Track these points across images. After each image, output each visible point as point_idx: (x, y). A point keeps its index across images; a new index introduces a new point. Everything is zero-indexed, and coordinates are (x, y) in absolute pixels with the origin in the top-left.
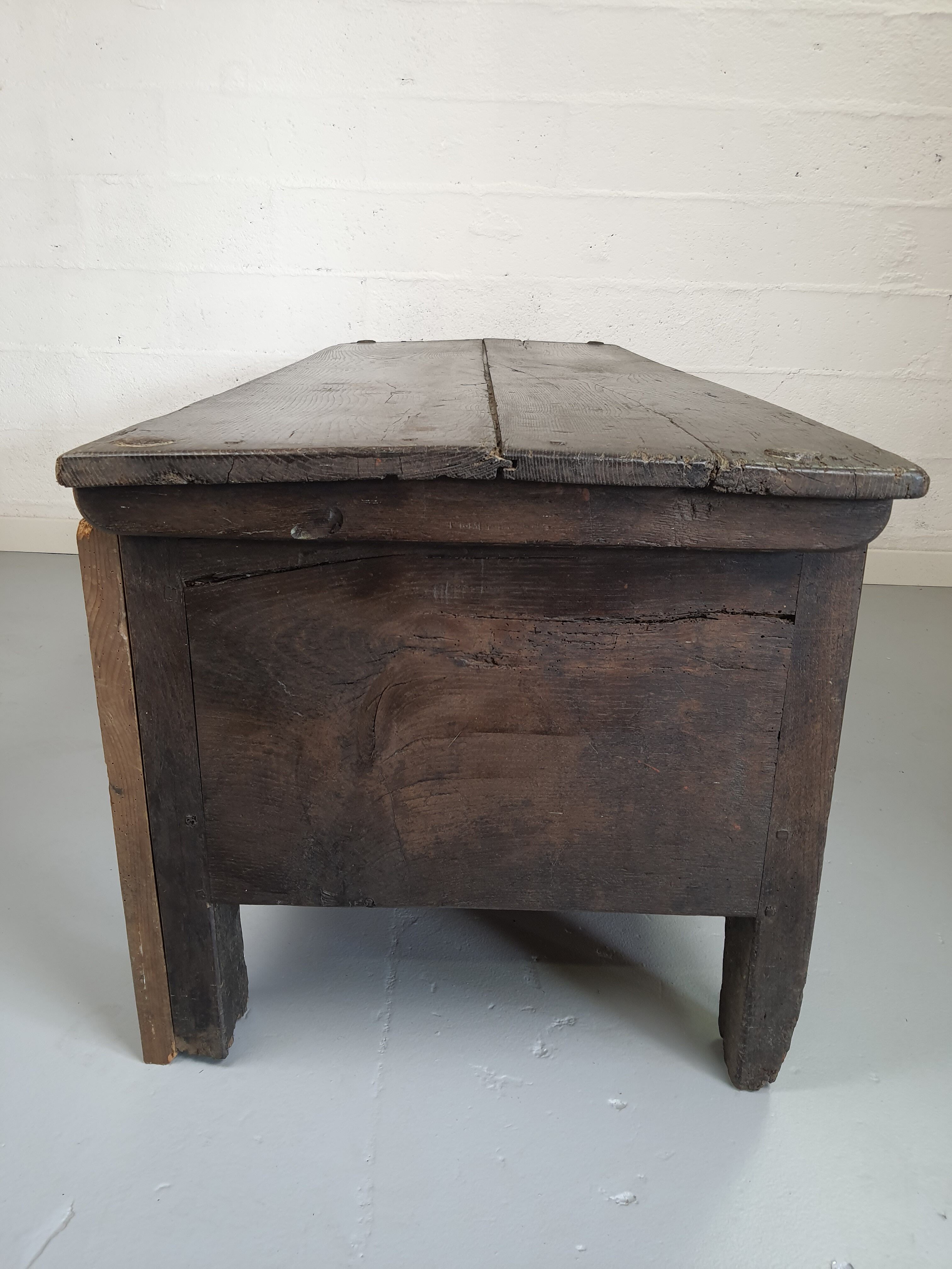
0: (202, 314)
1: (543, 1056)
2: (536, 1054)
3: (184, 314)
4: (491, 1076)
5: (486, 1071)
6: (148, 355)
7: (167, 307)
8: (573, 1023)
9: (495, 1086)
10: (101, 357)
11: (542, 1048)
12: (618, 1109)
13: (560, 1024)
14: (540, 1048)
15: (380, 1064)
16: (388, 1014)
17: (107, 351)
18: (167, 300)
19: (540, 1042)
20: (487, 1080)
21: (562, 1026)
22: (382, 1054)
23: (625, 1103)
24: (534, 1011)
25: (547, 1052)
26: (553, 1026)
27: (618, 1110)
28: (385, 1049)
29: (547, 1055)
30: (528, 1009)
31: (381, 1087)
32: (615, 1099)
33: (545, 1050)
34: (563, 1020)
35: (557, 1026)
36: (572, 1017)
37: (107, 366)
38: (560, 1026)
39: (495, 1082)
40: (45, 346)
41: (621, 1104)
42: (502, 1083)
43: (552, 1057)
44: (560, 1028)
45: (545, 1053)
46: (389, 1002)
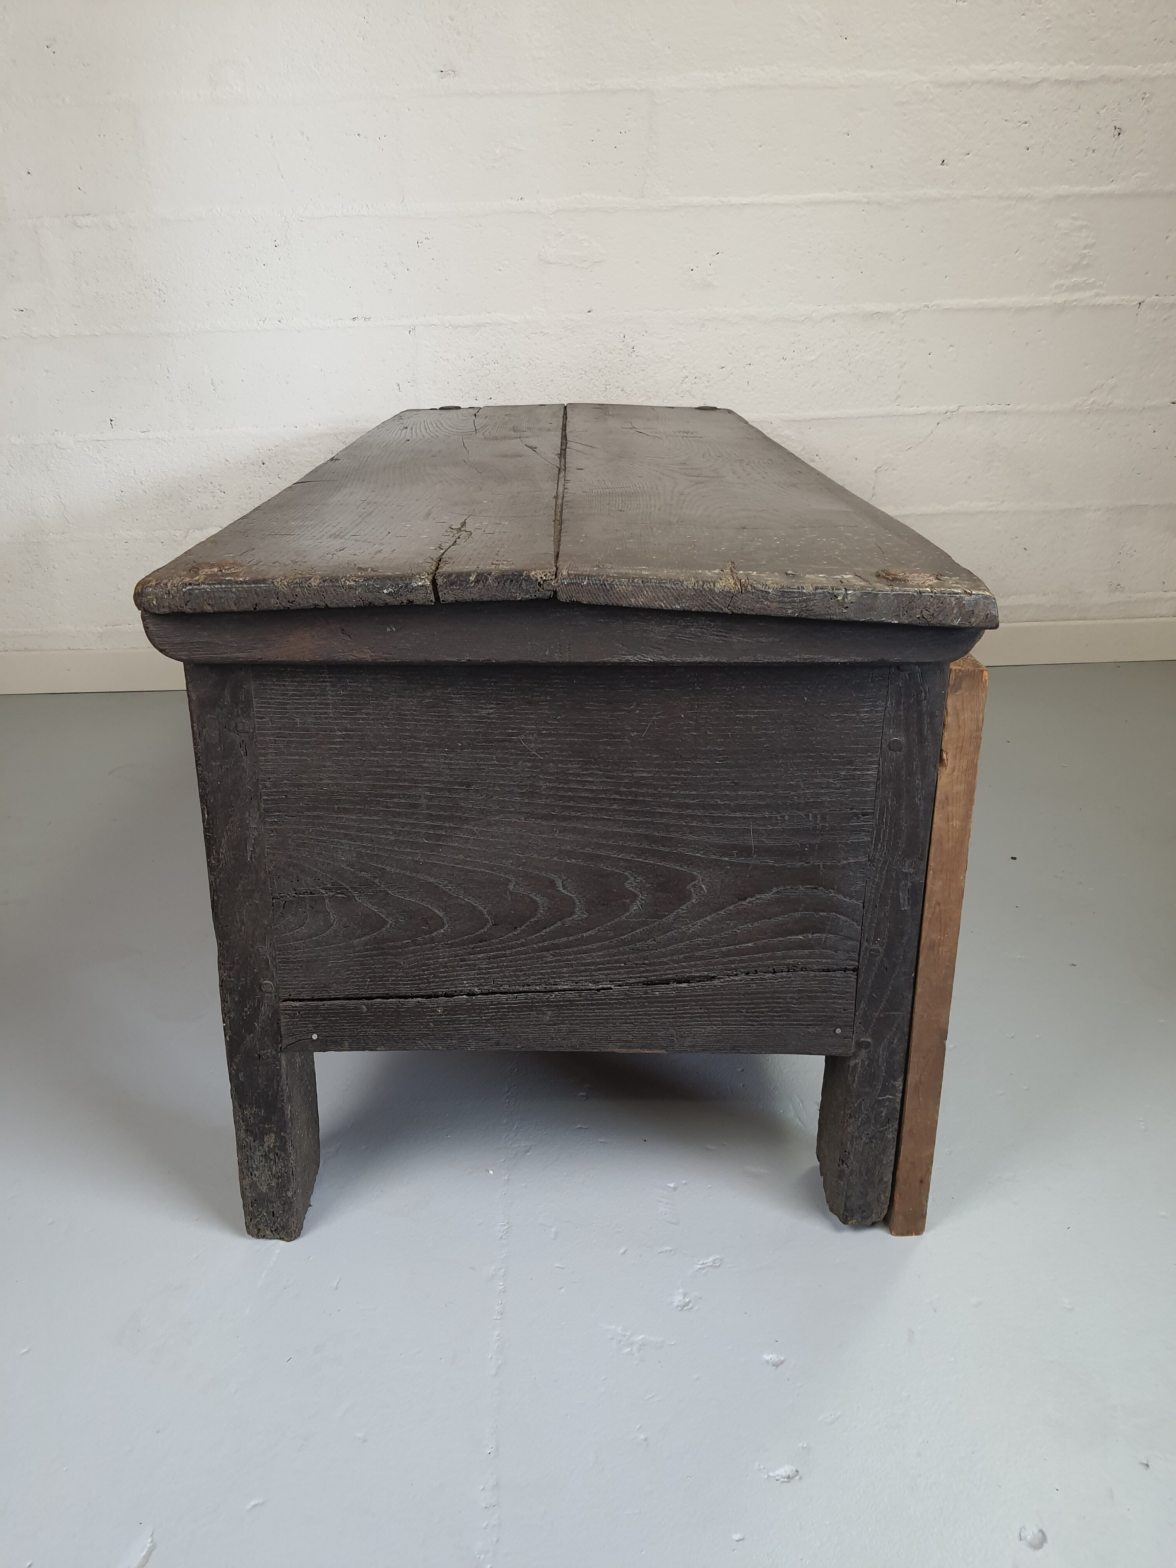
0: (213, 384)
1: (685, 1308)
2: (677, 1307)
3: (190, 386)
4: (627, 1337)
5: (620, 1332)
6: (150, 439)
7: (168, 377)
8: (718, 1264)
9: (631, 1350)
10: (91, 447)
11: (684, 1298)
12: (774, 1365)
13: (704, 1266)
14: (682, 1298)
15: (497, 1333)
17: (98, 439)
18: (168, 370)
19: (681, 1291)
20: (622, 1343)
21: (706, 1270)
22: (499, 1321)
23: (782, 1359)
24: (673, 1253)
25: (689, 1302)
26: (696, 1269)
27: (775, 1367)
28: (502, 1314)
29: (690, 1306)
30: (666, 1251)
31: (500, 1362)
32: (771, 1353)
33: (687, 1300)
34: (707, 1261)
35: (700, 1268)
36: (718, 1257)
37: (98, 457)
38: (704, 1268)
39: (632, 1344)
40: (19, 436)
41: (777, 1359)
42: (640, 1345)
43: (696, 1308)
44: (704, 1272)
45: (687, 1304)
46: (502, 1255)
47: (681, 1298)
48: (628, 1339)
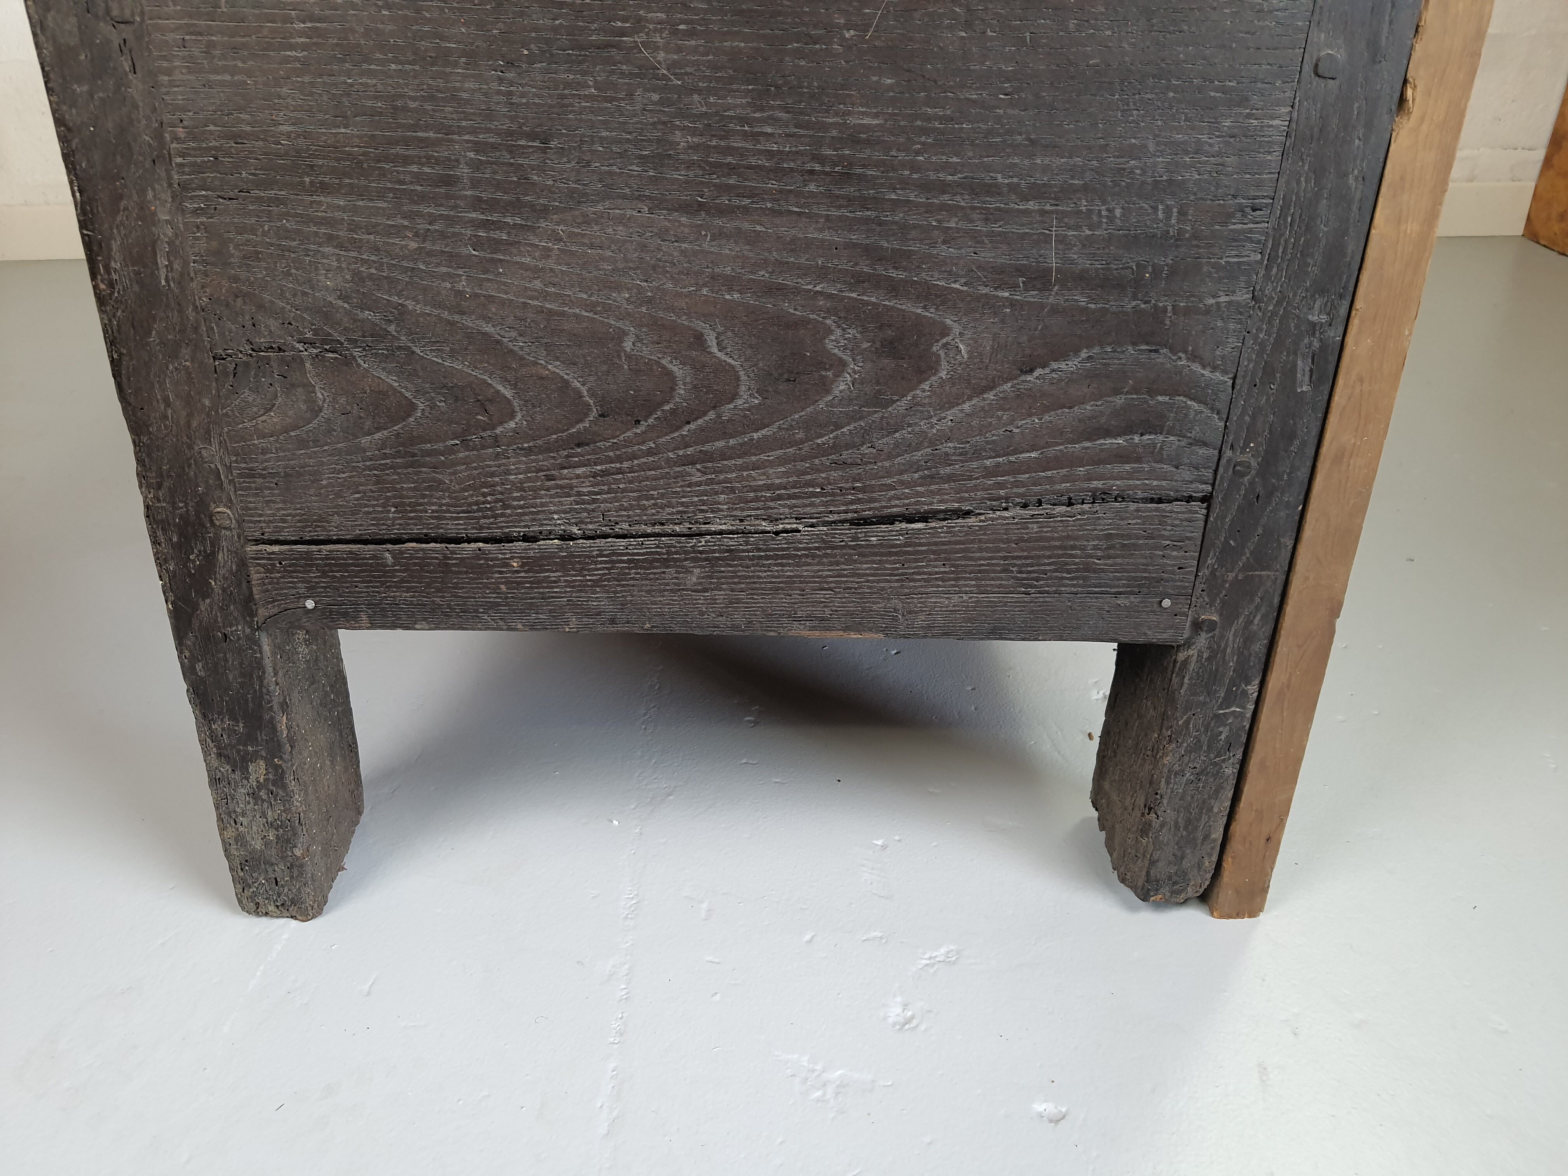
1: (907, 1027)
2: (894, 1024)
4: (816, 1073)
5: (806, 1064)
8: (954, 959)
9: (824, 1095)
11: (904, 1010)
12: (1051, 1121)
13: (932, 961)
14: (901, 1010)
15: (612, 1065)
16: (627, 966)
19: (899, 999)
20: (809, 1083)
21: (936, 967)
22: (616, 1046)
23: (1064, 1110)
24: (884, 941)
25: (912, 1017)
26: (920, 967)
27: (1053, 1124)
28: (621, 1035)
29: (915, 1022)
30: (874, 938)
31: (615, 1113)
32: (1046, 1101)
33: (909, 1014)
34: (937, 953)
35: (927, 965)
36: (952, 947)
38: (933, 965)
39: (825, 1085)
41: (1056, 1111)
42: (838, 1086)
43: (923, 1027)
44: (932, 970)
45: (908, 1021)
46: (627, 942)
47: (899, 1010)
48: (819, 1075)
